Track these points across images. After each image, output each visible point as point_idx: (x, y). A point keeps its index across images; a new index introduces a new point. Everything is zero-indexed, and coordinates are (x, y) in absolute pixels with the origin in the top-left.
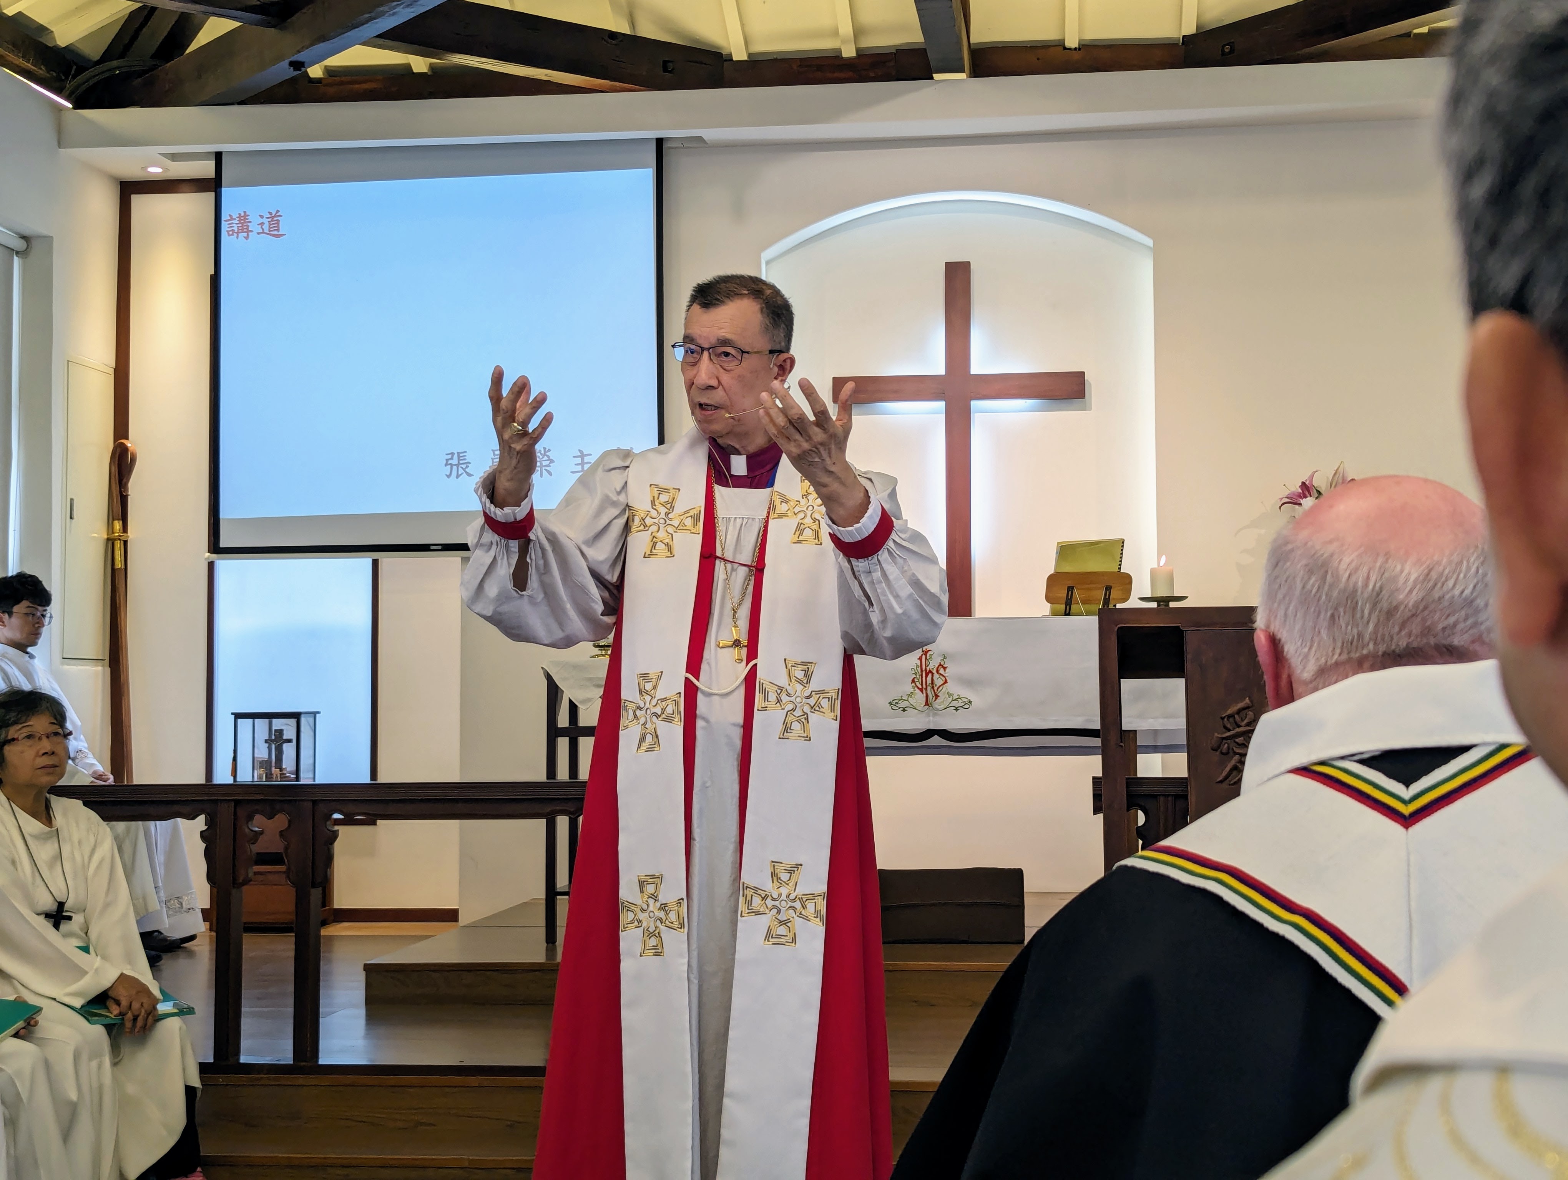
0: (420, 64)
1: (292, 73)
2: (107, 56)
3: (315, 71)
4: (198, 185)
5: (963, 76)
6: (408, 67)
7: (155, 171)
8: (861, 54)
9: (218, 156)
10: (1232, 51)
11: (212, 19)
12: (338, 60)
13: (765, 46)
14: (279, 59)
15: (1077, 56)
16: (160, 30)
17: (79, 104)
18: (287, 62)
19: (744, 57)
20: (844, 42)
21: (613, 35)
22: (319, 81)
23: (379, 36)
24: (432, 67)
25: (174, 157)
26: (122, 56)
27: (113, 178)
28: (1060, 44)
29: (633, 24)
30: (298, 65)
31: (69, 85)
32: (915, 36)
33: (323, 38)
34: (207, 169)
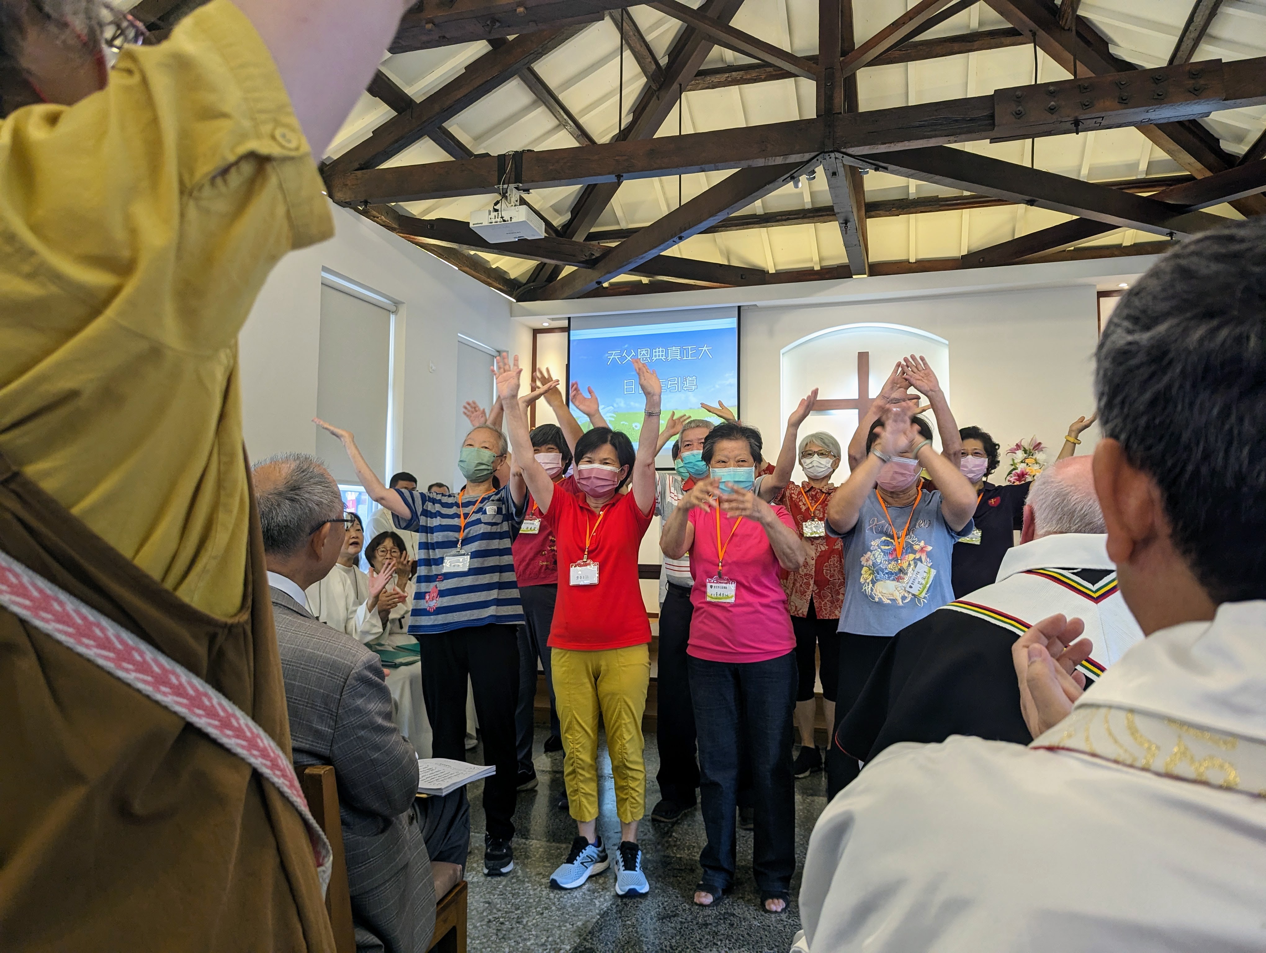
0: (645, 280)
1: (597, 286)
2: (528, 281)
3: (606, 285)
4: (562, 330)
5: (865, 276)
6: (641, 281)
7: (546, 325)
8: (822, 268)
9: (569, 319)
10: (983, 261)
11: (567, 266)
12: (613, 280)
13: (782, 267)
14: (592, 281)
15: (914, 265)
16: (548, 271)
17: (518, 301)
18: (595, 282)
19: (774, 272)
20: (815, 264)
21: (721, 265)
22: (607, 288)
23: (631, 270)
24: (650, 281)
25: (553, 319)
26: (534, 282)
27: (530, 328)
28: (908, 261)
29: (729, 261)
30: (599, 283)
31: (515, 293)
32: (846, 260)
33: (609, 272)
34: (565, 323)
